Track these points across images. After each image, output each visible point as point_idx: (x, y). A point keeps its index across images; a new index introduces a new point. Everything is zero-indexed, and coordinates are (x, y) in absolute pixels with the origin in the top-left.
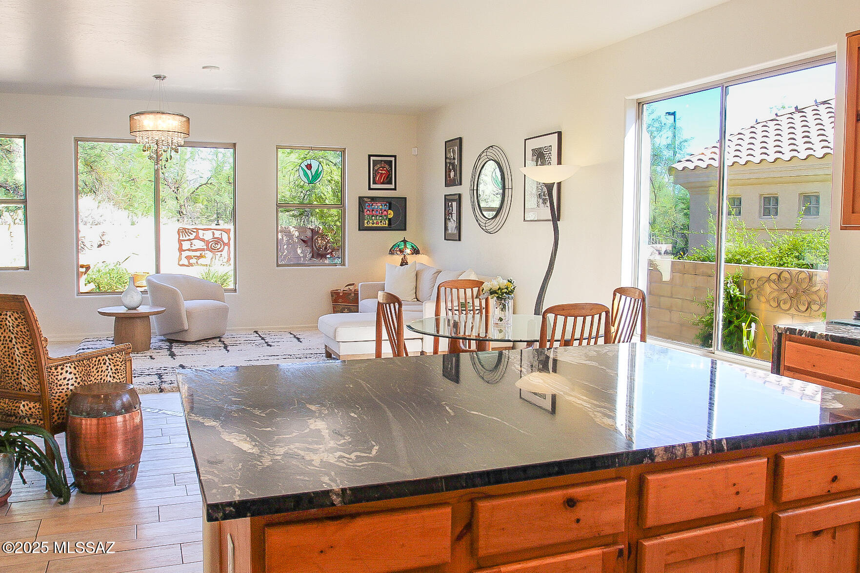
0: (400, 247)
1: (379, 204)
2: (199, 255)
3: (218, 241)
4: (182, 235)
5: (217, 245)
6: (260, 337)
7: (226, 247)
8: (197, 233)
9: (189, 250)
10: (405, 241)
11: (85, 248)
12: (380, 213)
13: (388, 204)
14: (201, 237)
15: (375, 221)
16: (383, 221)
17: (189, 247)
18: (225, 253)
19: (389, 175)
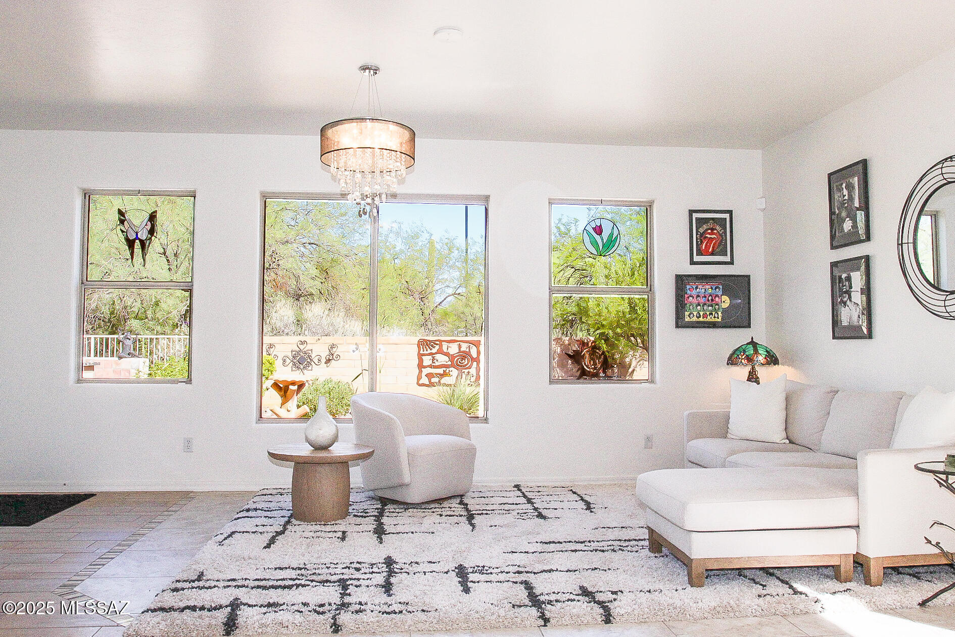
0: (747, 353)
1: (707, 287)
2: (442, 372)
3: (465, 355)
4: (423, 348)
5: (463, 361)
6: (525, 496)
7: (475, 363)
8: (441, 346)
9: (430, 366)
10: (753, 343)
11: (312, 363)
12: (708, 300)
13: (721, 287)
14: (445, 350)
15: (701, 313)
16: (714, 313)
17: (430, 363)
18: (473, 371)
19: (721, 241)
